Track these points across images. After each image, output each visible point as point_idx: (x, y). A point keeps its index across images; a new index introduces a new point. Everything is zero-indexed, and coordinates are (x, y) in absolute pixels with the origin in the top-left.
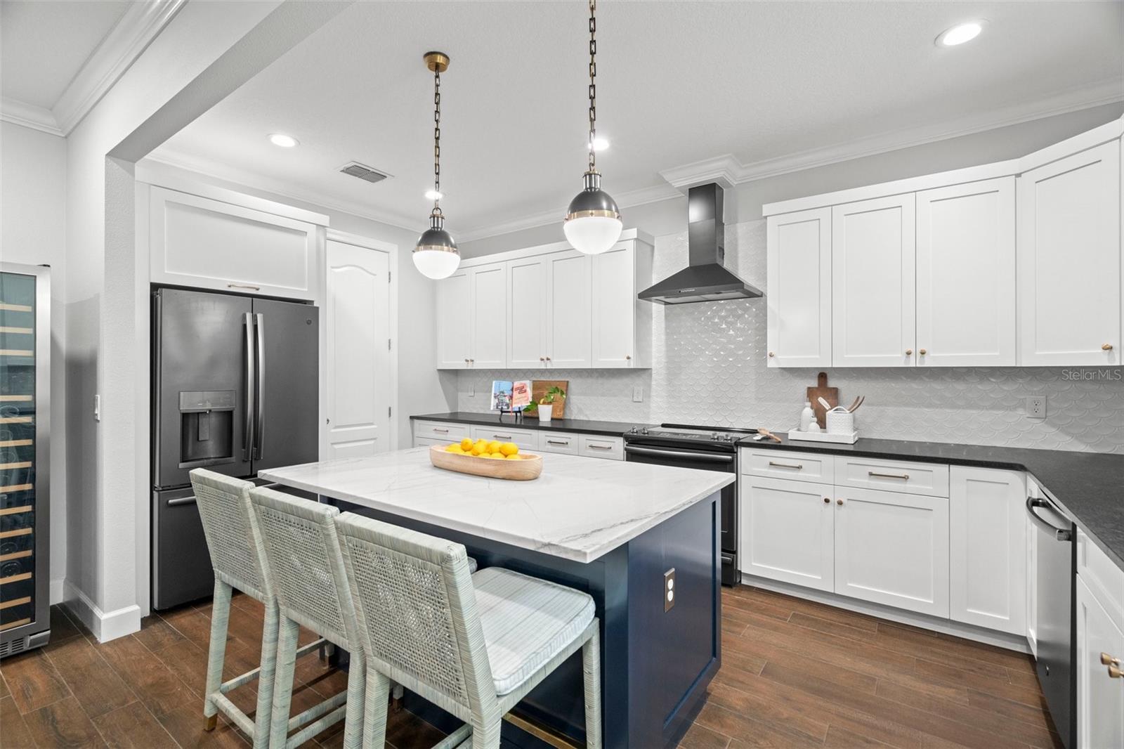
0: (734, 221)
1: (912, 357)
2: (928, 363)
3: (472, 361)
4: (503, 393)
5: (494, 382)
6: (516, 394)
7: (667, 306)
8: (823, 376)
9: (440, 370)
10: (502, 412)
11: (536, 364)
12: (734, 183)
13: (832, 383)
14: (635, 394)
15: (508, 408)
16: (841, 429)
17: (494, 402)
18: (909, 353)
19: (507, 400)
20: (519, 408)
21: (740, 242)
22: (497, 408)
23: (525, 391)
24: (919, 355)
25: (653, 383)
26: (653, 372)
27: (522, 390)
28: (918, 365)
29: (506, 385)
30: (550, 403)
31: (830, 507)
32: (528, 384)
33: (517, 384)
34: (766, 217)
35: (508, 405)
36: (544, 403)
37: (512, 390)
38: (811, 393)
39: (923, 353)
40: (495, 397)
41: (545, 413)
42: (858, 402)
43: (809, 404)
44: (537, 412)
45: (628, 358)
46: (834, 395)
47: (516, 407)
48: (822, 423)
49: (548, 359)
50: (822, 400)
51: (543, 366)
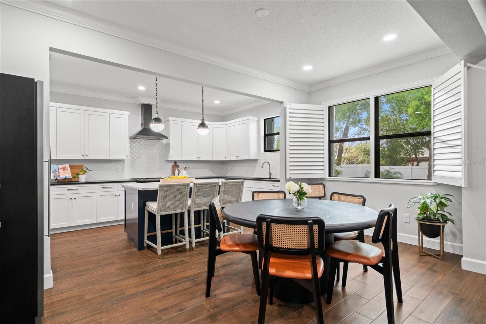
1: (198, 158)
2: (201, 159)
4: (56, 170)
5: (52, 165)
6: (61, 171)
8: (175, 162)
10: (56, 179)
14: (118, 169)
15: (59, 178)
19: (58, 173)
20: (65, 177)
22: (54, 178)
23: (67, 169)
25: (125, 165)
26: (125, 161)
27: (65, 169)
28: (199, 160)
29: (56, 167)
32: (68, 166)
33: (60, 166)
35: (58, 176)
36: (83, 174)
37: (58, 169)
38: (174, 166)
39: (200, 157)
41: (83, 178)
42: (187, 168)
44: (77, 178)
45: (127, 156)
46: (178, 167)
47: (63, 177)
49: (87, 155)
51: (83, 158)
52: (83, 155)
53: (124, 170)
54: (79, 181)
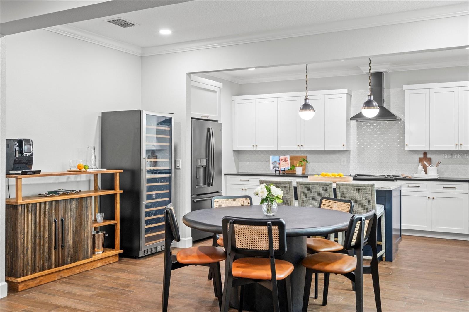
0: (389, 87)
1: (458, 146)
2: (463, 148)
3: (257, 146)
4: (276, 161)
5: (271, 157)
6: (282, 162)
7: (358, 122)
8: (425, 153)
9: (234, 151)
10: (276, 171)
11: (295, 148)
12: (389, 71)
13: (429, 156)
14: (342, 162)
15: (279, 169)
16: (433, 172)
17: (272, 166)
18: (456, 145)
19: (278, 165)
20: (284, 169)
21: (392, 97)
22: (274, 169)
23: (287, 161)
24: (460, 145)
25: (351, 156)
26: (351, 152)
27: (285, 160)
28: (460, 149)
29: (277, 158)
30: (301, 166)
31: (430, 200)
32: (288, 157)
33: (282, 157)
34: (404, 90)
35: (278, 167)
36: (299, 166)
37: (280, 160)
38: (421, 160)
39: (461, 145)
40: (272, 164)
41: (299, 171)
42: (439, 163)
43: (420, 164)
44: (294, 170)
45: (343, 145)
46: (430, 161)
47: (282, 168)
48: (426, 172)
49: (302, 146)
50: (425, 163)
51: (298, 149)
52: (298, 146)
53: (349, 163)
54: (296, 174)
